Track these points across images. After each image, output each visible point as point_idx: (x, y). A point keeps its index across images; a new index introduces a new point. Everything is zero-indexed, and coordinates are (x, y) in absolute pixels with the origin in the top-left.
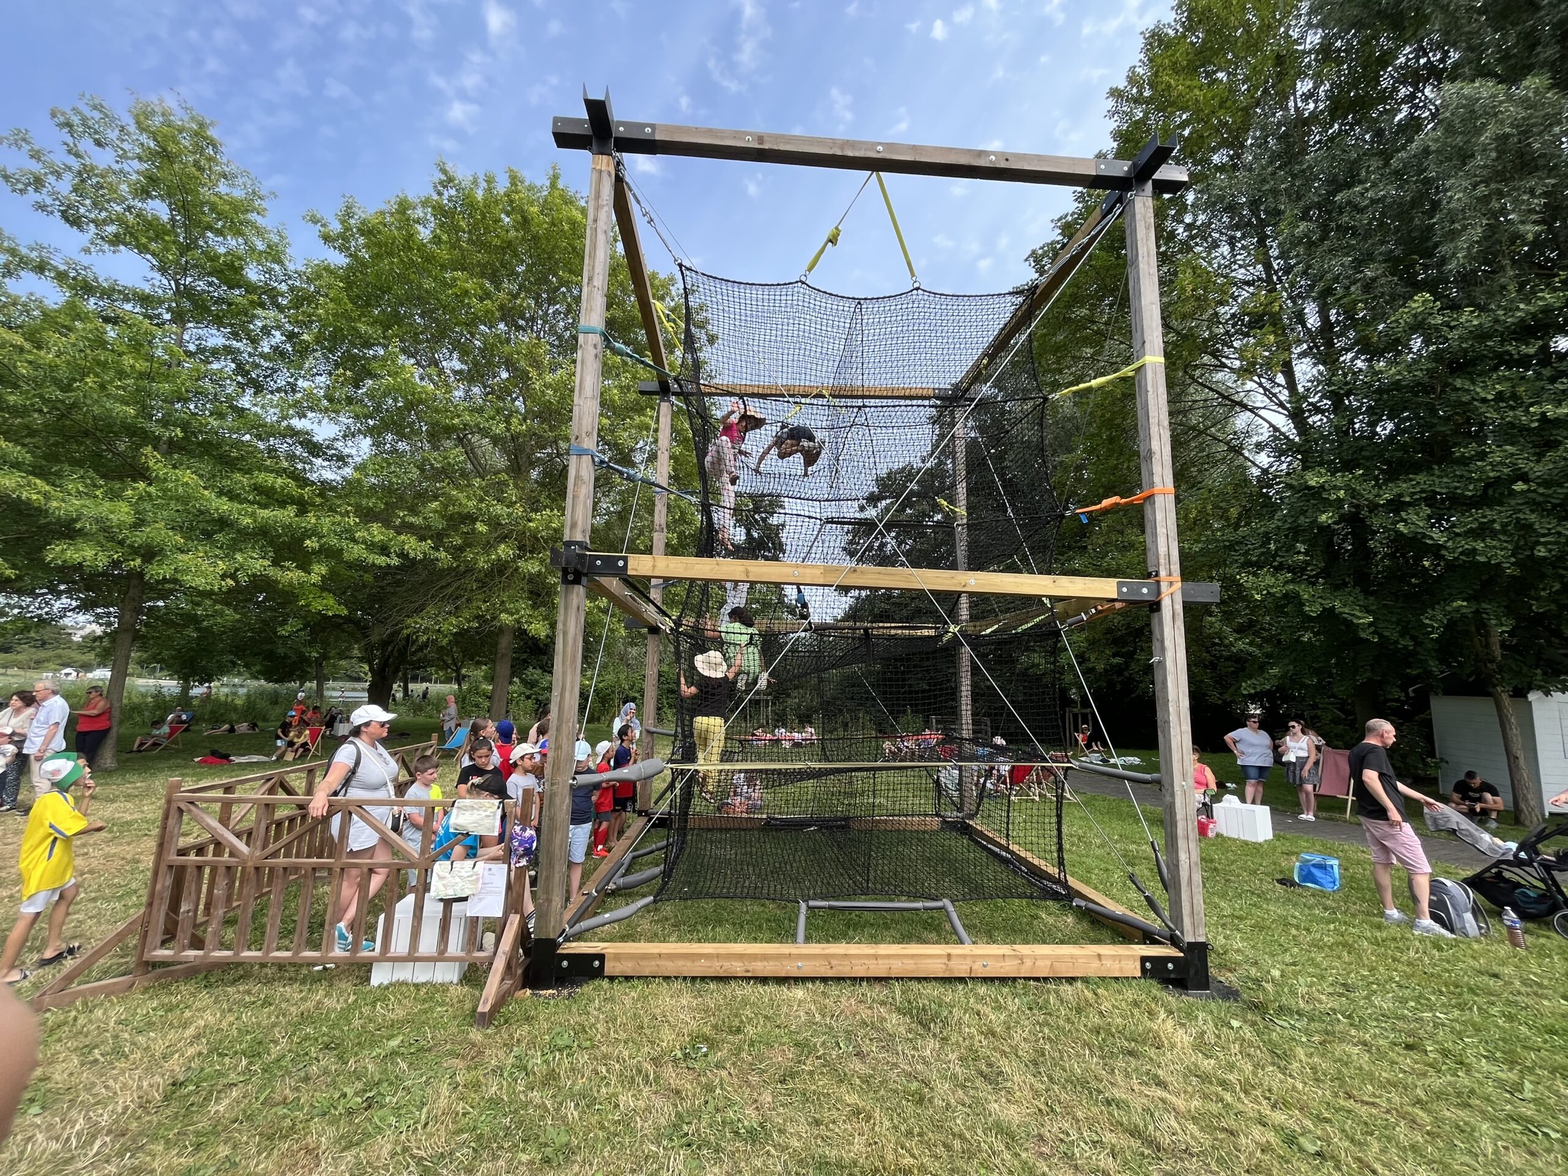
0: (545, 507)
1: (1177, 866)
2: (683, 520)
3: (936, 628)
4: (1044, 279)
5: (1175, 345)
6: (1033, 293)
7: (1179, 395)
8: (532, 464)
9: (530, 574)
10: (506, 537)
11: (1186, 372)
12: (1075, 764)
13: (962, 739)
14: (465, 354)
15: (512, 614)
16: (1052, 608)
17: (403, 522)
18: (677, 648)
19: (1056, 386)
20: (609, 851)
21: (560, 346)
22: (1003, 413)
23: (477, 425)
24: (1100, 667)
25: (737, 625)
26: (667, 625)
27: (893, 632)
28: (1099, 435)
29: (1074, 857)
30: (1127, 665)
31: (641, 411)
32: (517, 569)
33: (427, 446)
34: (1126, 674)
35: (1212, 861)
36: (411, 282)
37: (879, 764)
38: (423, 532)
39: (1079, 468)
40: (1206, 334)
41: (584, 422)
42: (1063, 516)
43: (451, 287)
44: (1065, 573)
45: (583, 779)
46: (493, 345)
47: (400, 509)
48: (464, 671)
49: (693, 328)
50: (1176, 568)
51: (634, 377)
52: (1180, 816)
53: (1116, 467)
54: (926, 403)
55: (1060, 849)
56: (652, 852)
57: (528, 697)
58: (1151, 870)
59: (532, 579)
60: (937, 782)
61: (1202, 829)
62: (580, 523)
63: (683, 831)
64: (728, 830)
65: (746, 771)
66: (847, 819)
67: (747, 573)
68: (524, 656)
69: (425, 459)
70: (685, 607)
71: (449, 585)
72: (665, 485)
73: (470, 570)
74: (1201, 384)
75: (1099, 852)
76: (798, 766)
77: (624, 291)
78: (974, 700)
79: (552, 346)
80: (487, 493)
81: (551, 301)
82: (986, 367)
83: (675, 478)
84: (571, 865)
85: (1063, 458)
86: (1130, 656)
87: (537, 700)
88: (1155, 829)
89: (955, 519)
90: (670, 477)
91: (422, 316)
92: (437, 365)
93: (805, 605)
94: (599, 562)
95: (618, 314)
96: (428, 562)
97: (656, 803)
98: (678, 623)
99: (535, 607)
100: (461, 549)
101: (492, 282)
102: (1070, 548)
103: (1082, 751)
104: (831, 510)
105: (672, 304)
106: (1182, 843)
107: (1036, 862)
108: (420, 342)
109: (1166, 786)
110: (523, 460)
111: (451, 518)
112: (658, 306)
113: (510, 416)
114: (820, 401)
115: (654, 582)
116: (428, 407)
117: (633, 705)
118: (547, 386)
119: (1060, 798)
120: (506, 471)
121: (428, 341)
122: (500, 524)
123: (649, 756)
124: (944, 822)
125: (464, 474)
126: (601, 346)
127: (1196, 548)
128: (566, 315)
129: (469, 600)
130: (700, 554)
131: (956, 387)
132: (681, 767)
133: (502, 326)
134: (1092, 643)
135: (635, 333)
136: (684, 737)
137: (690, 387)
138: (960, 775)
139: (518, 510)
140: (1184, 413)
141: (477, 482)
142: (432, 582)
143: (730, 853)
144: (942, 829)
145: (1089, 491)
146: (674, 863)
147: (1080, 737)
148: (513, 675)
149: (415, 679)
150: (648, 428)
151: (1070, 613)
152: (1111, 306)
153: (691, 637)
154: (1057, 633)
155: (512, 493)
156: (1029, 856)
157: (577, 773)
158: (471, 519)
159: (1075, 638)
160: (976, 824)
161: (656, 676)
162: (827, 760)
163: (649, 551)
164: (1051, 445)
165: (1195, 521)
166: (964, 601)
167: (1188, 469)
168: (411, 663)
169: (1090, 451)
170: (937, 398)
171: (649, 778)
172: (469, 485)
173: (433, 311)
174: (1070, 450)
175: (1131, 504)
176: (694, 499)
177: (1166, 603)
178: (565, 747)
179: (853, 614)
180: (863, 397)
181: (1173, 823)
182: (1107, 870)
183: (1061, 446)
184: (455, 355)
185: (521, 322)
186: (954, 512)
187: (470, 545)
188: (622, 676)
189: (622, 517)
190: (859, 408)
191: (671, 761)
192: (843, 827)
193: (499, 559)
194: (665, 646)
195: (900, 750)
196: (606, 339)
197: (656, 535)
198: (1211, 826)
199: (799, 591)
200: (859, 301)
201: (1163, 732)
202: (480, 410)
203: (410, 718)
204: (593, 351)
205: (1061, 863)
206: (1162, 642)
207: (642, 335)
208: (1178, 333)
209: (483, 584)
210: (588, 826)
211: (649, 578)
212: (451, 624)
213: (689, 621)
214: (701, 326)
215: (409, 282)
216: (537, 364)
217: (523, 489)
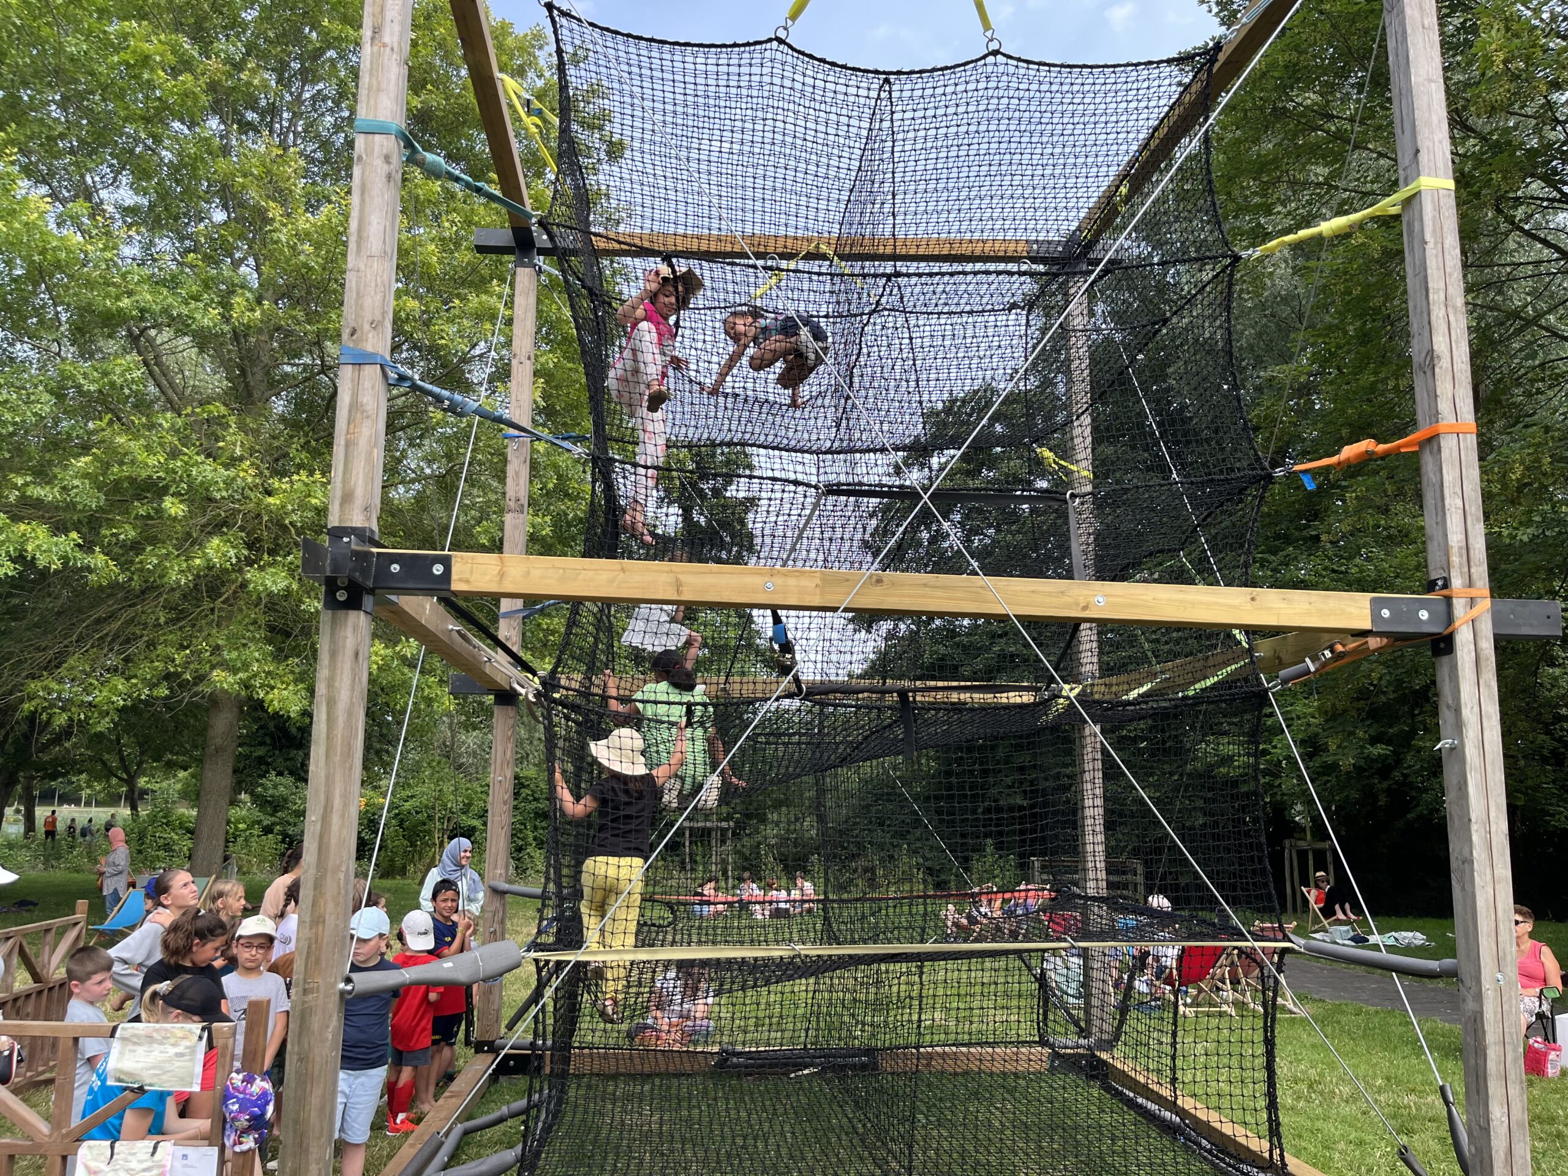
0: (300, 466)
1: (1486, 1130)
2: (562, 491)
3: (1037, 690)
4: (1231, 35)
5: (1478, 160)
6: (1213, 61)
7: (1489, 252)
8: (274, 386)
9: (270, 594)
10: (225, 523)
11: (1499, 211)
12: (1298, 943)
13: (1087, 898)
14: (142, 174)
15: (234, 671)
16: (1250, 651)
17: (23, 496)
18: (549, 729)
19: (1260, 236)
20: (419, 1120)
21: (327, 161)
22: (1162, 288)
23: (166, 311)
24: (1347, 762)
25: (663, 686)
26: (528, 688)
27: (954, 697)
28: (1340, 328)
29: (1301, 1120)
30: (1398, 759)
31: (481, 285)
32: (244, 585)
33: (69, 351)
34: (1397, 775)
35: (1552, 1120)
36: (43, 41)
37: (929, 947)
38: (62, 515)
39: (1305, 391)
40: (1534, 143)
41: (368, 302)
42: (1269, 478)
43: (117, 50)
44: (1277, 584)
45: (367, 981)
46: (196, 158)
47: (18, 472)
48: (142, 782)
49: (575, 127)
50: (1481, 571)
51: (468, 222)
52: (1492, 1036)
53: (1372, 388)
54: (1012, 267)
55: (1272, 1105)
56: (501, 1120)
57: (268, 830)
58: (1442, 1140)
59: (273, 603)
60: (1042, 980)
61: (1535, 1063)
62: (359, 492)
63: (561, 1077)
64: (647, 1077)
65: (681, 965)
66: (870, 1051)
67: (678, 585)
68: (260, 752)
69: (64, 377)
70: (564, 651)
71: (112, 616)
72: (526, 423)
73: (151, 588)
74: (1528, 233)
75: (1346, 1110)
76: (778, 952)
77: (447, 57)
78: (1109, 826)
79: (311, 160)
80: (185, 441)
81: (308, 76)
82: (1127, 199)
83: (547, 412)
84: (341, 1148)
85: (1275, 371)
86: (1404, 742)
87: (285, 835)
88: (1450, 1065)
89: (1069, 485)
90: (538, 410)
91: (63, 105)
92: (88, 198)
93: (787, 647)
94: (395, 568)
95: (434, 99)
96: (70, 574)
97: (510, 1027)
98: (550, 683)
99: (280, 656)
100: (136, 547)
101: (194, 39)
102: (1288, 540)
103: (1316, 920)
104: (837, 471)
105: (540, 83)
106: (1495, 1088)
107: (1227, 1129)
108: (59, 155)
109: (1468, 982)
110: (256, 377)
111: (116, 487)
112: (509, 86)
113: (231, 292)
114: (814, 266)
115: (506, 605)
116: (71, 277)
117: (465, 843)
118: (303, 236)
119: (1271, 1010)
120: (225, 398)
121: (72, 151)
122: (211, 500)
123: (496, 936)
124: (1056, 1055)
125: (142, 405)
126: (397, 160)
127: (1524, 535)
128: (337, 103)
129: (151, 645)
130: (591, 552)
131: (1072, 239)
132: (554, 957)
133: (214, 123)
134: (1332, 717)
135: (469, 138)
136: (562, 899)
137: (569, 239)
138: (1087, 969)
139: (247, 474)
140: (1499, 286)
141: (166, 420)
142: (80, 611)
143: (649, 1117)
144: (1052, 1069)
145: (1322, 432)
146: (542, 1142)
147: (1312, 896)
148: (237, 788)
149: (47, 798)
150: (493, 317)
151: (1286, 657)
152: (1360, 87)
153: (574, 708)
154: (1261, 698)
155: (234, 440)
156: (1213, 1118)
157: (355, 968)
158: (152, 489)
159: (1299, 708)
160: (1118, 1059)
161: (509, 785)
162: (833, 939)
163: (497, 546)
164: (1251, 348)
165: (1521, 486)
166: (1088, 638)
167: (1506, 390)
168: (40, 767)
169: (1323, 360)
170: (1034, 260)
171: (494, 978)
172: (151, 426)
173: (82, 96)
174: (1286, 357)
175: (1396, 453)
176: (579, 450)
177: (1463, 638)
178: (330, 920)
179: (881, 666)
180: (894, 257)
181: (1480, 1051)
182: (1361, 1143)
183: (1269, 349)
184: (125, 179)
185: (251, 116)
186: (1068, 473)
187: (154, 541)
188: (448, 787)
189: (446, 485)
190: (889, 277)
191: (535, 946)
192: (864, 1067)
193: (210, 568)
194: (531, 730)
195: (972, 920)
196: (409, 145)
197: (508, 518)
198: (1552, 1056)
199: (777, 620)
200: (886, 77)
201: (1461, 881)
202: (172, 283)
203: (38, 873)
204: (385, 169)
205: (1274, 1131)
206: (1458, 711)
207: (481, 144)
208: (1483, 139)
209: (178, 615)
210: (379, 1074)
211: (496, 598)
212: (114, 691)
213: (572, 680)
214: (592, 125)
215: (39, 41)
216: (282, 196)
217: (256, 432)
